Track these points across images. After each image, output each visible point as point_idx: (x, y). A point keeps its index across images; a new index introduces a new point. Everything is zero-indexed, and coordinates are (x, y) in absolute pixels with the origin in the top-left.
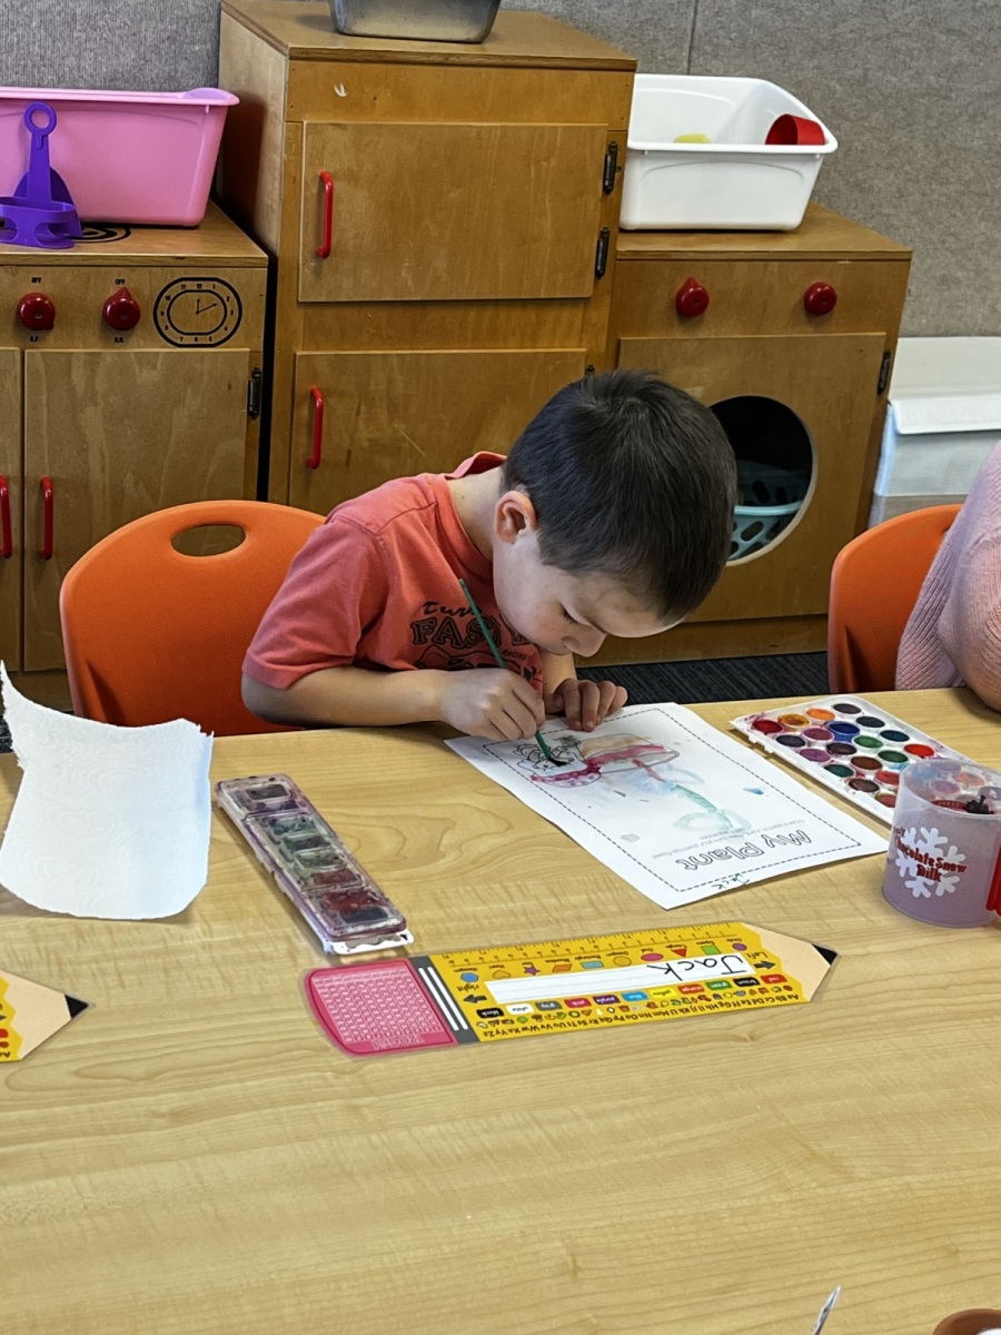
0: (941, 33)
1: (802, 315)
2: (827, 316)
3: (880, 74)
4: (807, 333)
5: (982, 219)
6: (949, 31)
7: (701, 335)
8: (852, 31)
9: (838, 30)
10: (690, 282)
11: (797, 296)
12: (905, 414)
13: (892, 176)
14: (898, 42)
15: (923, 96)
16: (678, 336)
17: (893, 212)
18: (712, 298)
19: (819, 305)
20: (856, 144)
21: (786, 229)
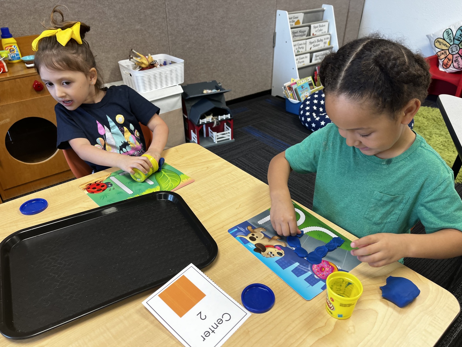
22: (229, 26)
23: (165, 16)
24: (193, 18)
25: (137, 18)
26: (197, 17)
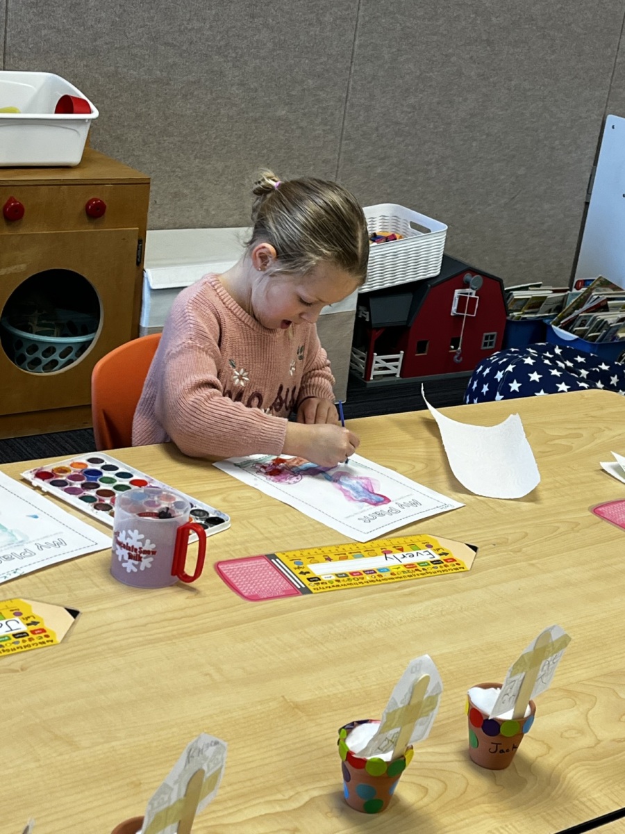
0: (162, 45)
1: (85, 219)
2: (101, 218)
3: (125, 70)
4: (90, 229)
5: (196, 157)
6: (166, 44)
7: (22, 232)
8: (106, 44)
9: (98, 43)
10: (11, 200)
11: (81, 206)
12: (154, 277)
13: (139, 132)
14: (135, 51)
15: (153, 83)
16: (7, 233)
17: (140, 153)
18: (26, 208)
19: (95, 212)
20: (115, 113)
21: (72, 165)
22: (484, 137)
23: (344, 95)
24: (405, 109)
25: (285, 92)
26: (414, 107)
